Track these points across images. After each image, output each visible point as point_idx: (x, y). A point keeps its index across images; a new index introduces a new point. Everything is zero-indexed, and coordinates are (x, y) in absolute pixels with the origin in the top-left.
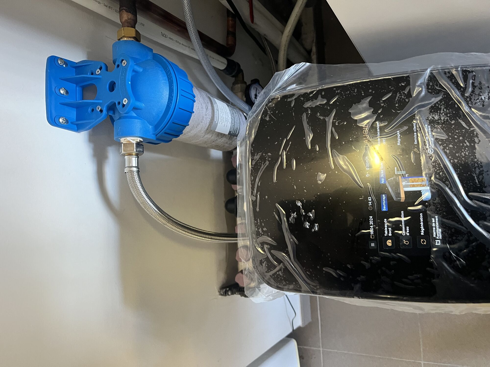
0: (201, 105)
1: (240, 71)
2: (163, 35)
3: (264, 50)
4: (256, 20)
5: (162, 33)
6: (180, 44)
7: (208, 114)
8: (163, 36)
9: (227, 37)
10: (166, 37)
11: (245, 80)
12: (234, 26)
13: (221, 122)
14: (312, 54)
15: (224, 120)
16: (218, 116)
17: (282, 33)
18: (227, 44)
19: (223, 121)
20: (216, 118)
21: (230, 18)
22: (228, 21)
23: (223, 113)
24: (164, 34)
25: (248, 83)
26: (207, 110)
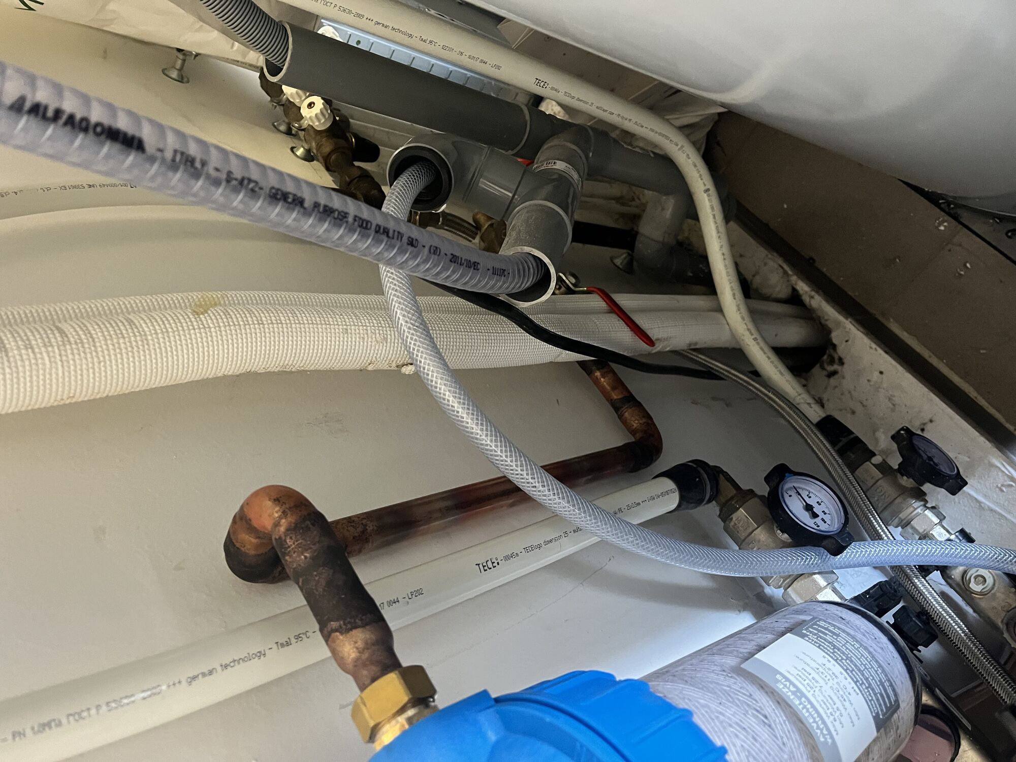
0: (744, 729)
1: (716, 473)
2: (484, 566)
3: (709, 374)
4: (654, 334)
5: (479, 565)
6: (539, 546)
7: (785, 739)
8: (485, 570)
9: (621, 417)
10: (495, 564)
11: (744, 486)
12: (619, 383)
13: (837, 724)
14: (806, 299)
15: (839, 704)
16: (816, 715)
17: (719, 310)
18: (633, 432)
19: (838, 713)
20: (818, 728)
21: (598, 374)
22: (596, 382)
23: (817, 682)
24: (485, 564)
25: (764, 490)
26: (770, 726)
